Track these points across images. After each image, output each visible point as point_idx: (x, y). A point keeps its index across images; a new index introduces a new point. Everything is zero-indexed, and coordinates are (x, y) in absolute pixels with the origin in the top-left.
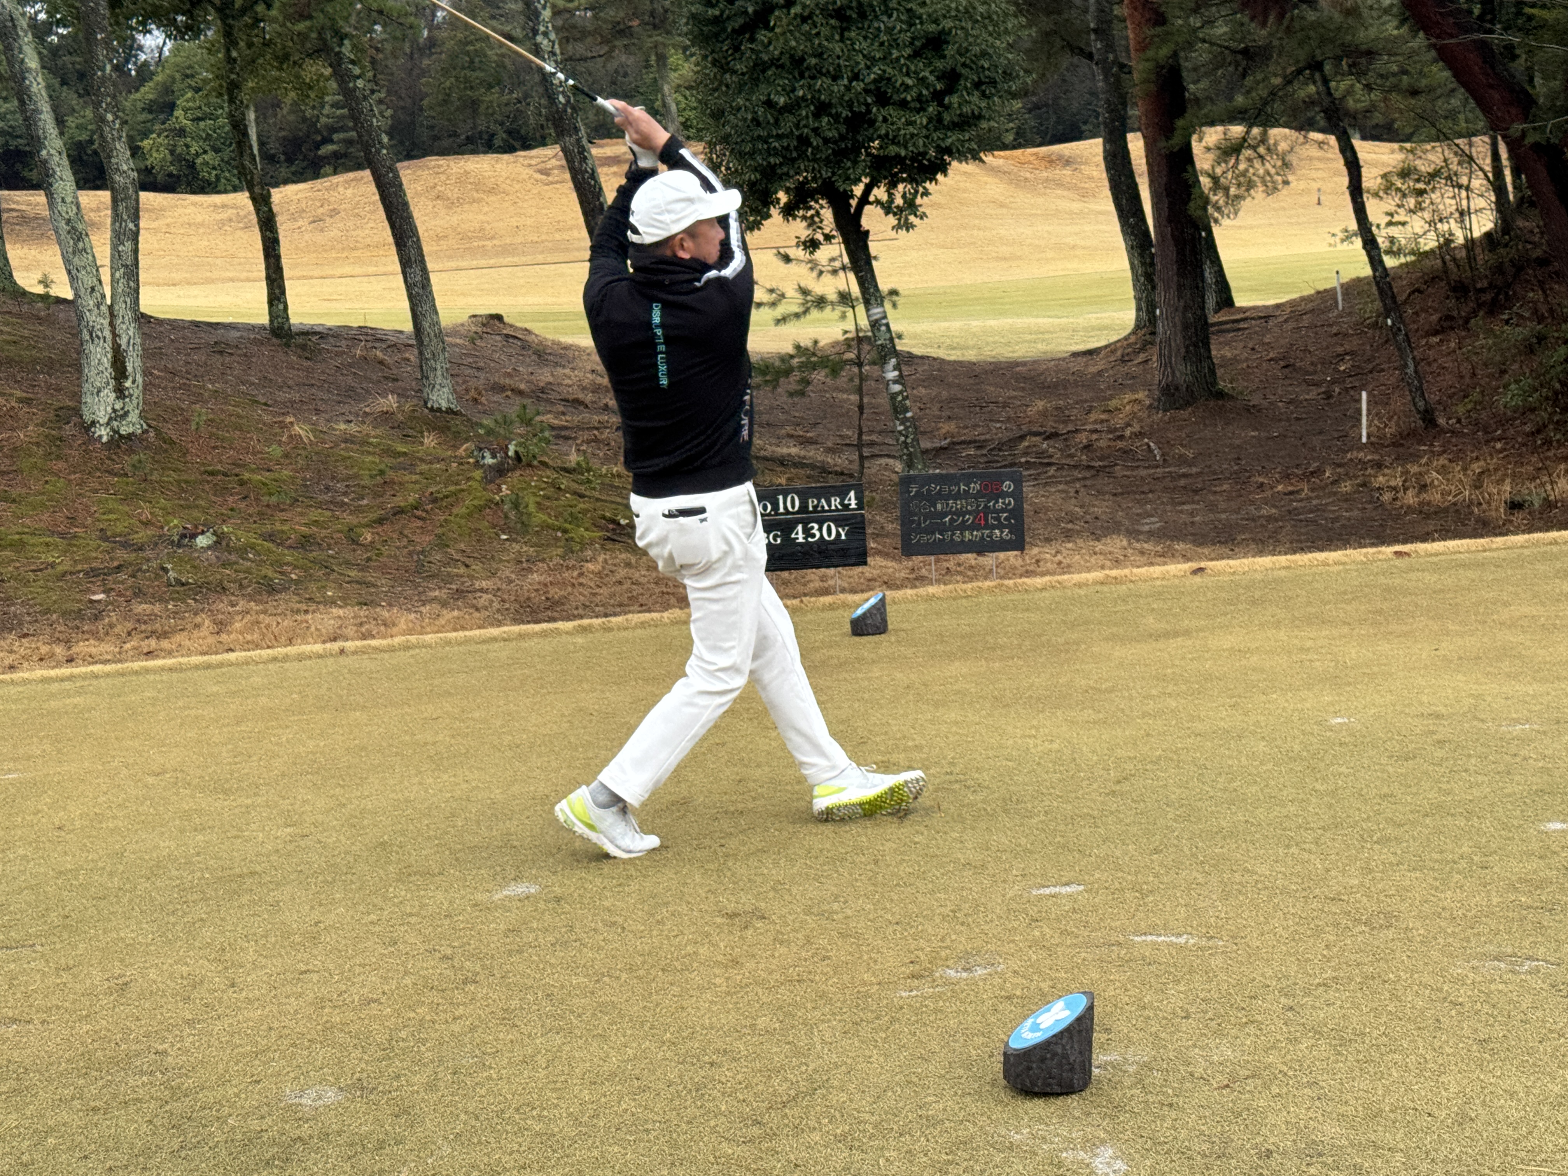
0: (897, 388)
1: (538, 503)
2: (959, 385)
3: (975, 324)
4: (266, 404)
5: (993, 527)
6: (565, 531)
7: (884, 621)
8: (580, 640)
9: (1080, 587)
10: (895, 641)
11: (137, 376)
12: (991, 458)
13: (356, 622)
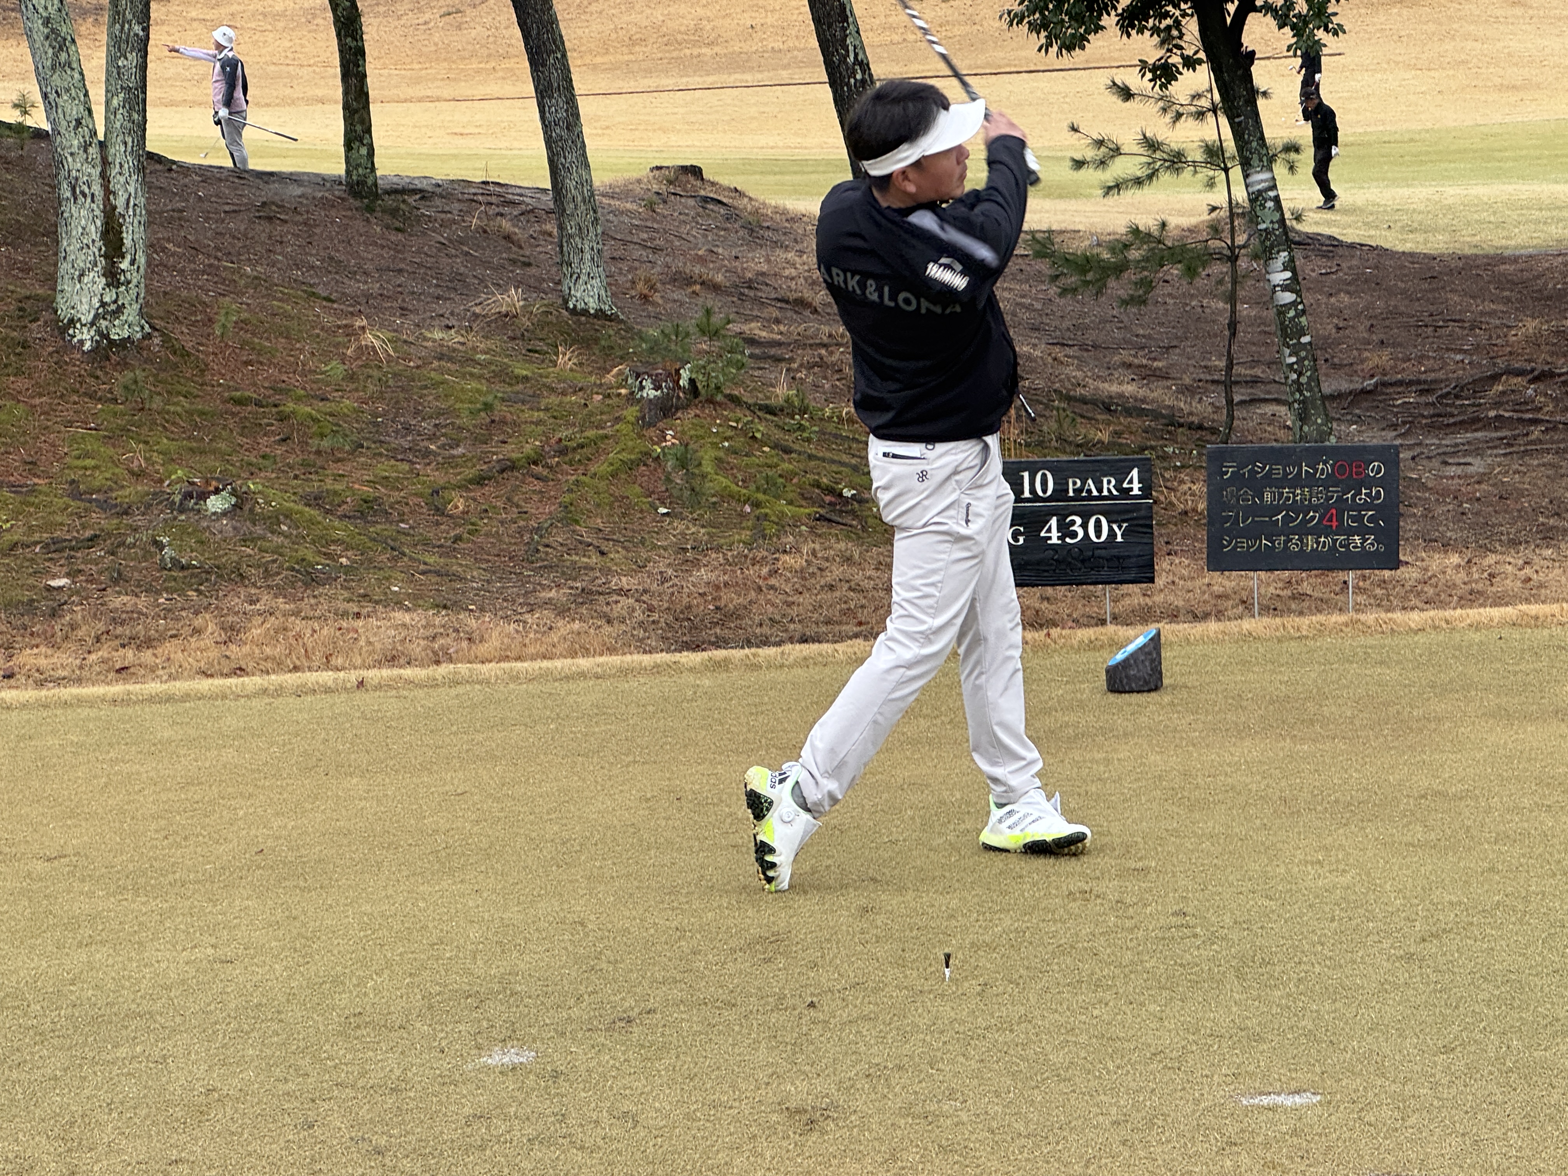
0: (1288, 297)
1: (719, 460)
2: (1404, 292)
3: (1453, 192)
4: (328, 299)
5: (1350, 532)
6: (757, 505)
7: (1158, 672)
8: (708, 682)
9: (1477, 629)
10: (1172, 704)
11: (140, 253)
12: (1440, 409)
13: (428, 634)
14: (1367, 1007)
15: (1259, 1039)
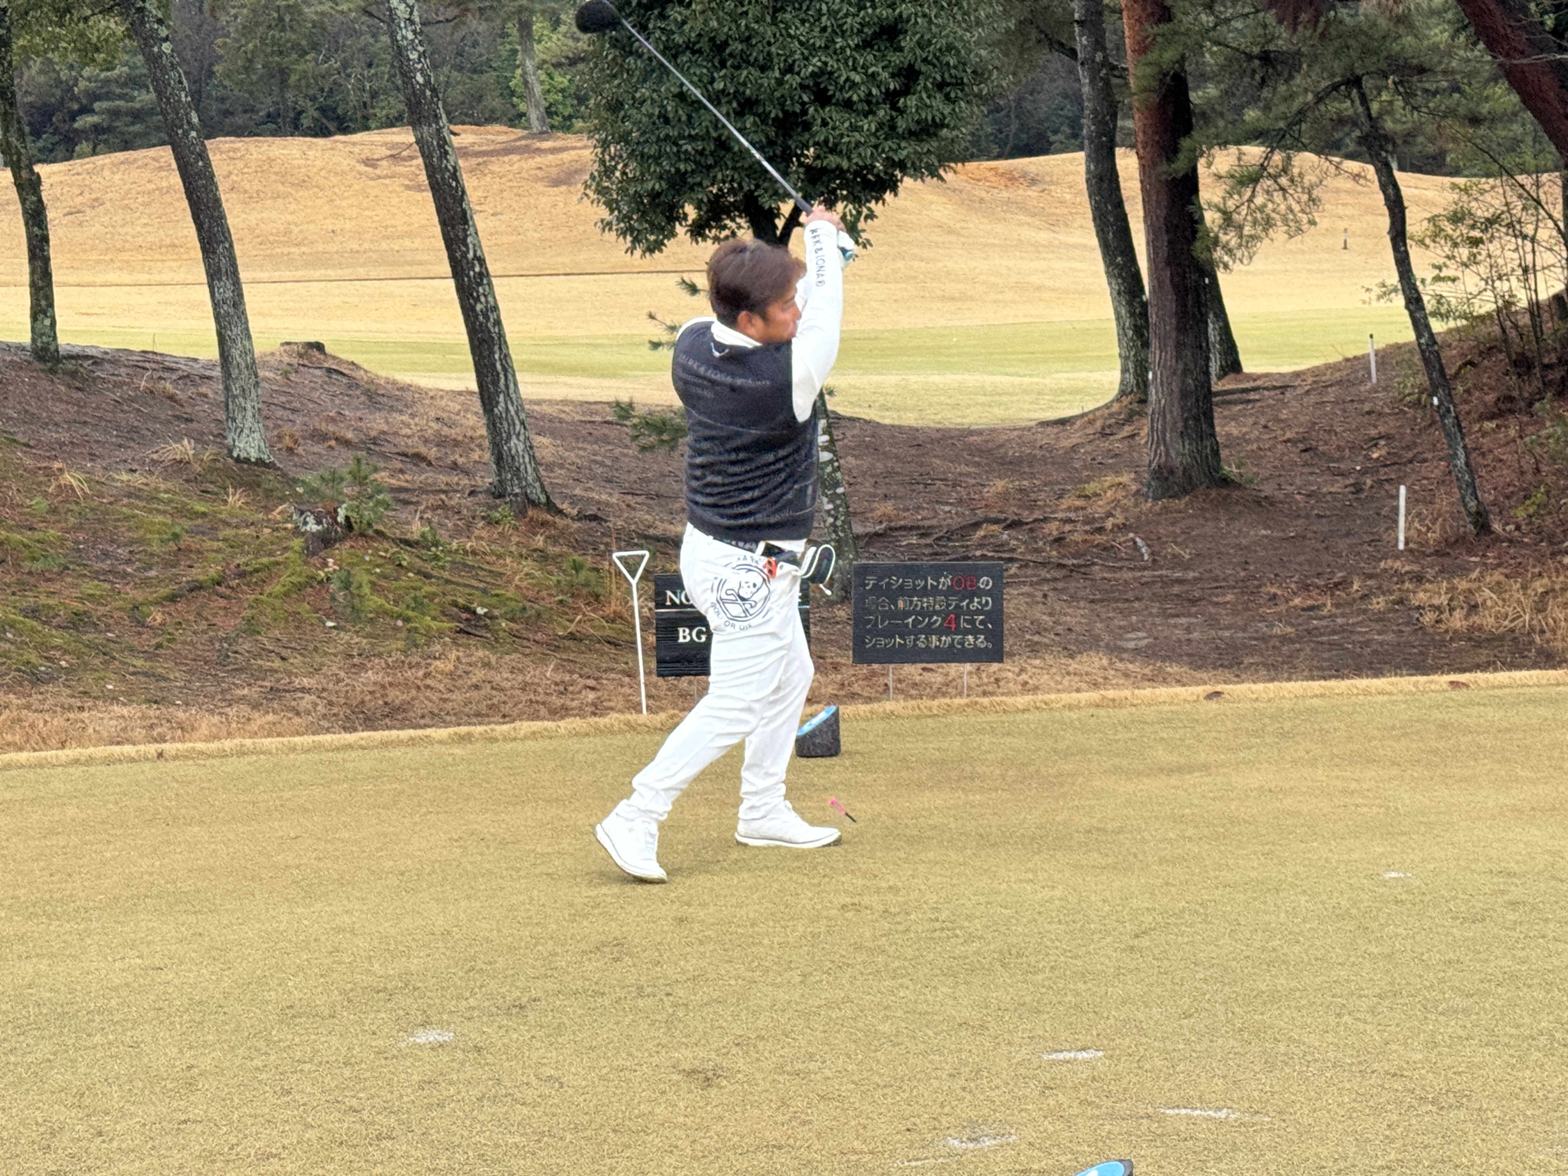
0: (826, 456)
1: (373, 584)
2: (897, 457)
4: (27, 445)
5: (966, 632)
6: (407, 620)
7: (836, 740)
8: (458, 751)
9: (1071, 709)
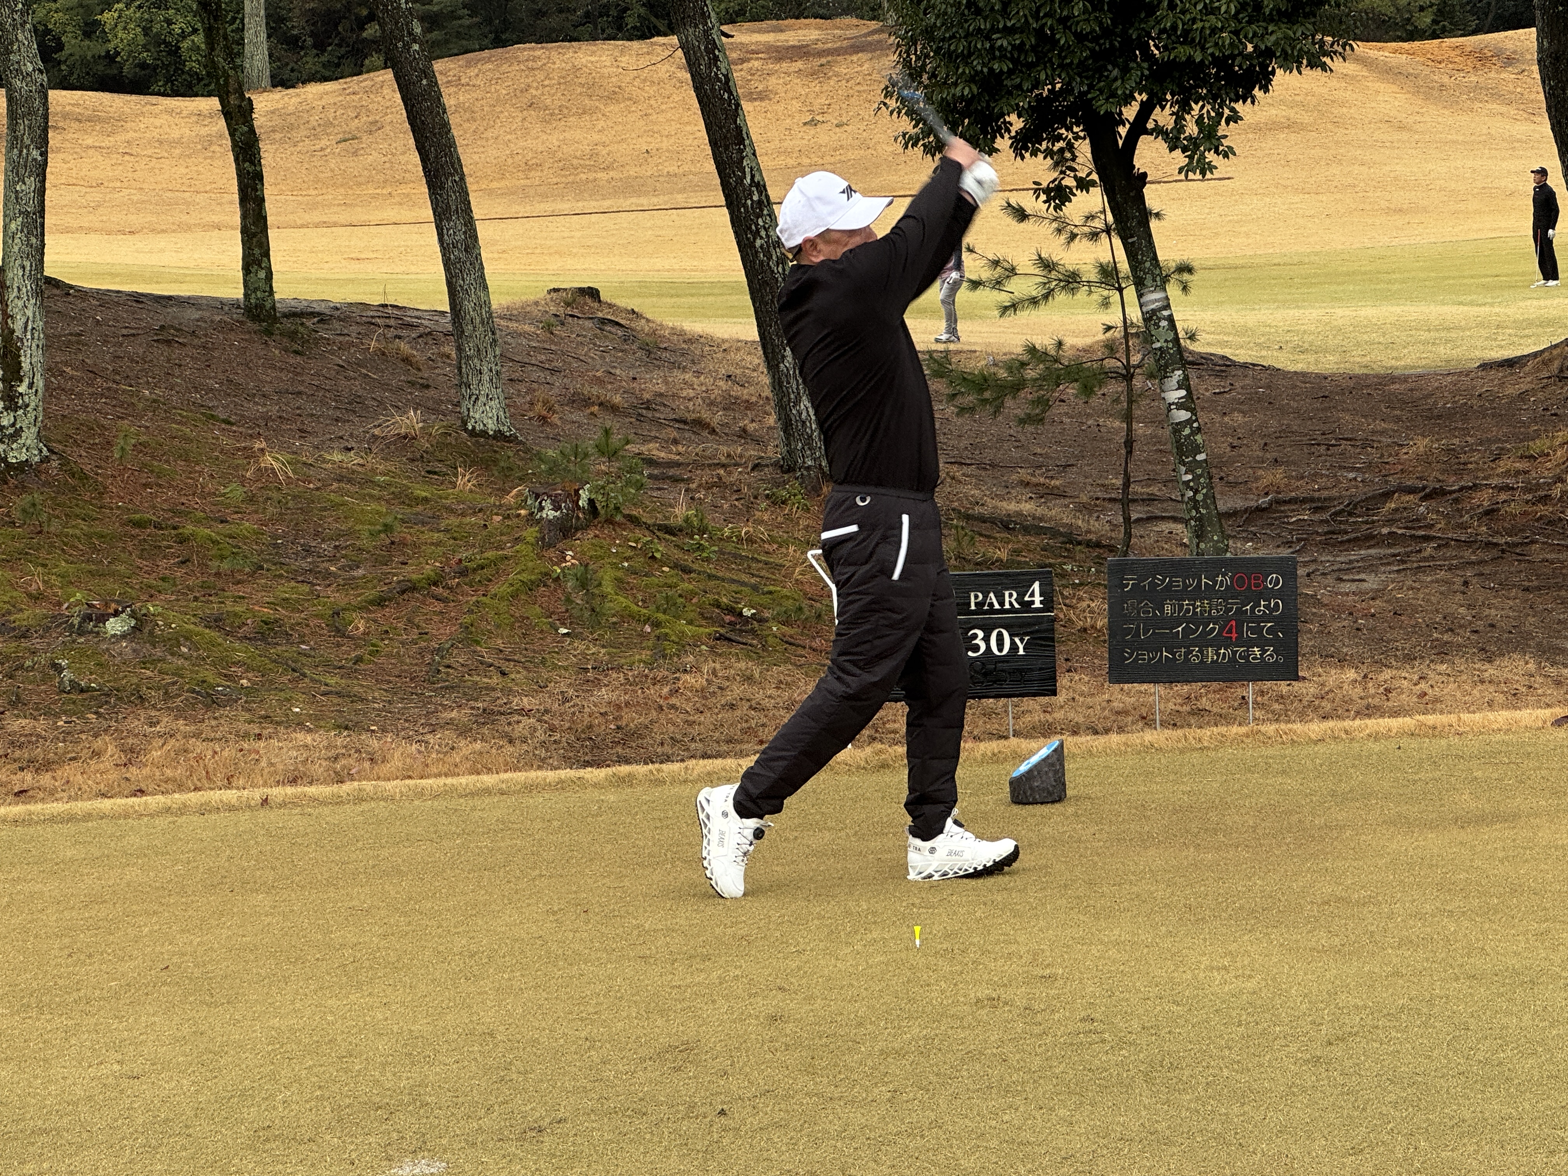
0: (1183, 415)
1: (619, 580)
2: (1297, 411)
3: (1342, 314)
4: (227, 421)
5: (1250, 644)
6: (657, 625)
7: (1061, 783)
9: (1376, 739)
10: (1076, 815)
11: (38, 376)
12: (1335, 527)
13: (330, 754)
14: (1276, 1110)
15: (1169, 1142)
